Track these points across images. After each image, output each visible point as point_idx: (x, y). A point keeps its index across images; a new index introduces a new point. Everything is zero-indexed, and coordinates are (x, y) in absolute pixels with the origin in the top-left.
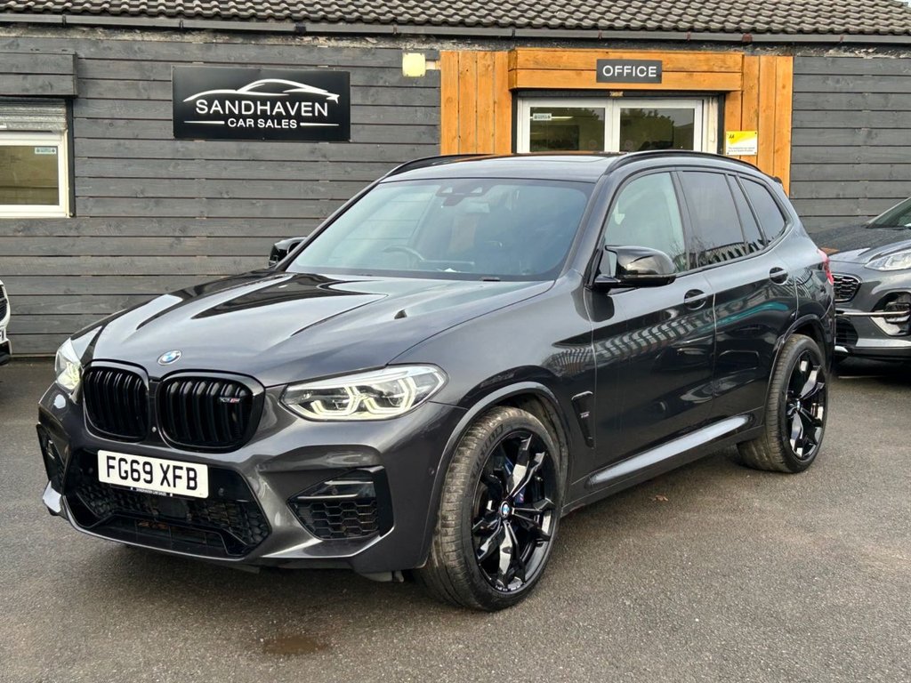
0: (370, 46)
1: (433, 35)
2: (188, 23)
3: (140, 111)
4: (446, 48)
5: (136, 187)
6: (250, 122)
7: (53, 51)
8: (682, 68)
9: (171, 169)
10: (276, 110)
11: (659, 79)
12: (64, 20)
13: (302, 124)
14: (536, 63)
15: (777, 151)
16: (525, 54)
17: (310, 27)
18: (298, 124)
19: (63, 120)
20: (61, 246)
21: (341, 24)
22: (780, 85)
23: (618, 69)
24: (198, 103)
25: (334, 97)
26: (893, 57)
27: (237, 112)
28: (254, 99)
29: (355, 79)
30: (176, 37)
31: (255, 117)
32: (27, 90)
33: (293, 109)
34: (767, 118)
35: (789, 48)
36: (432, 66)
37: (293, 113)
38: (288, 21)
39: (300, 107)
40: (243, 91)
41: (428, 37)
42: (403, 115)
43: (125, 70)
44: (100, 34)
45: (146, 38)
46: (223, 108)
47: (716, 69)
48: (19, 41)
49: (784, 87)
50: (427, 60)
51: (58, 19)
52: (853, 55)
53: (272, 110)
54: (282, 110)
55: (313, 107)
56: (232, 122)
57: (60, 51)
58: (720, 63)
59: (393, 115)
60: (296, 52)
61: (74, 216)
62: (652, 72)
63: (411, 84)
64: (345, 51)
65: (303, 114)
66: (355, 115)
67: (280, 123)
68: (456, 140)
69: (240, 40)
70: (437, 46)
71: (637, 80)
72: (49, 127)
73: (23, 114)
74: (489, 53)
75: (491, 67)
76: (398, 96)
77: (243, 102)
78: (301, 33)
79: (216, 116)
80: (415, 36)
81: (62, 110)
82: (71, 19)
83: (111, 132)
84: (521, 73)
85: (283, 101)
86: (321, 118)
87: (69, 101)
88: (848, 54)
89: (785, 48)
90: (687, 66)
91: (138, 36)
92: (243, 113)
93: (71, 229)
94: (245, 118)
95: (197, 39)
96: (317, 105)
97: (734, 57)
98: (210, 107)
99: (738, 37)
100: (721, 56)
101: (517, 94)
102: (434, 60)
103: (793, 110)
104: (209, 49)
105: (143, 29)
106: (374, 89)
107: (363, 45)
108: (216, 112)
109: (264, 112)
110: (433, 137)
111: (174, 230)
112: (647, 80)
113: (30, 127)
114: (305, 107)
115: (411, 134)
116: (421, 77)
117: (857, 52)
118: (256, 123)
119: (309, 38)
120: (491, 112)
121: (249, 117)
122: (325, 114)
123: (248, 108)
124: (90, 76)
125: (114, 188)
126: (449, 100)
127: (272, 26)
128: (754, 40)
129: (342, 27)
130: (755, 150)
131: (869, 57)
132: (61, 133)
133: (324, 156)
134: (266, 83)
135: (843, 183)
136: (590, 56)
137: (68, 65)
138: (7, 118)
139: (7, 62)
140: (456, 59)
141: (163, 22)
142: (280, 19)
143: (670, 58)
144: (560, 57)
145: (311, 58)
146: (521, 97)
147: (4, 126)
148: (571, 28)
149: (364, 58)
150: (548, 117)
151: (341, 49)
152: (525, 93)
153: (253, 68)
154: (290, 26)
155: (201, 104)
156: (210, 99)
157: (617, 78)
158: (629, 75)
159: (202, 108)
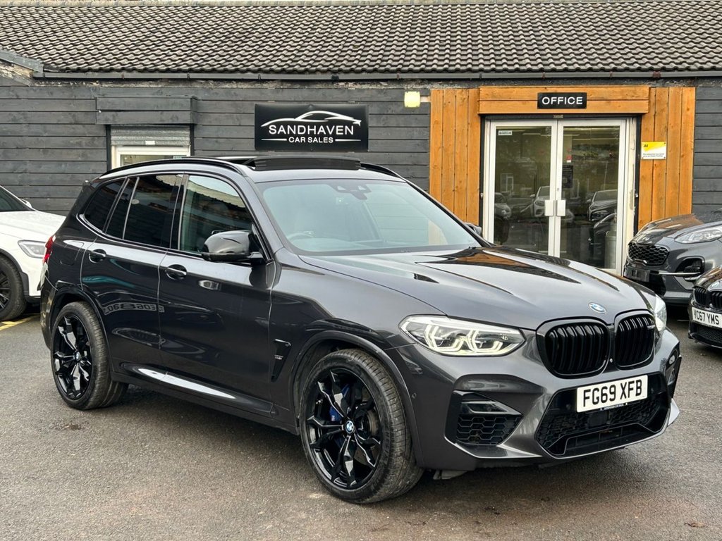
0: (383, 87)
1: (425, 78)
2: (263, 76)
3: (234, 133)
4: (435, 88)
6: (303, 139)
7: (181, 95)
8: (601, 97)
10: (320, 131)
11: (584, 106)
12: (188, 76)
13: (336, 140)
14: (494, 96)
15: (683, 156)
16: (485, 90)
17: (342, 76)
18: (334, 140)
19: (188, 139)
21: (364, 74)
22: (685, 108)
23: (553, 100)
24: (270, 128)
25: (358, 122)
27: (294, 133)
28: (306, 124)
29: (372, 109)
30: (258, 85)
31: (306, 136)
32: (163, 121)
33: (331, 130)
34: (674, 132)
35: (692, 81)
36: (425, 100)
37: (330, 133)
38: (329, 72)
39: (335, 129)
40: (299, 119)
41: (423, 81)
42: (403, 133)
43: (227, 107)
44: (211, 84)
45: (239, 87)
46: (286, 131)
47: (629, 98)
48: (163, 90)
49: (688, 110)
50: (421, 96)
51: (184, 76)
53: (317, 131)
54: (324, 131)
55: (344, 128)
56: (292, 139)
57: (183, 96)
58: (632, 94)
59: (397, 133)
60: (333, 92)
62: (579, 101)
63: (411, 112)
64: (366, 92)
65: (337, 133)
66: (372, 134)
67: (322, 140)
68: (440, 150)
69: (298, 86)
70: (428, 87)
71: (571, 107)
72: (180, 143)
73: (165, 135)
74: (464, 90)
75: (466, 100)
76: (401, 121)
77: (299, 126)
78: (336, 80)
79: (282, 135)
80: (413, 80)
81: (188, 133)
82: (192, 76)
83: (216, 146)
84: (482, 104)
85: (324, 125)
86: (349, 136)
87: (192, 127)
89: (689, 81)
90: (605, 96)
91: (234, 85)
92: (299, 133)
94: (300, 136)
95: (271, 86)
96: (346, 127)
97: (644, 89)
98: (278, 130)
99: (650, 74)
100: (633, 89)
101: (484, 118)
102: (427, 96)
103: (696, 126)
104: (278, 92)
105: (238, 81)
106: (384, 116)
107: (379, 87)
108: (282, 133)
109: (312, 132)
110: (425, 148)
112: (576, 106)
113: (169, 143)
114: (338, 129)
115: (409, 146)
116: (417, 108)
118: (307, 140)
119: (341, 84)
120: (466, 131)
121: (302, 136)
122: (352, 133)
123: (302, 130)
124: (204, 111)
127: (319, 76)
128: (662, 76)
129: (364, 76)
130: (665, 156)
132: (188, 147)
134: (314, 114)
136: (534, 91)
137: (187, 105)
138: (155, 138)
139: (151, 104)
140: (441, 94)
141: (249, 75)
142: (323, 72)
143: (592, 90)
144: (511, 92)
145: (344, 96)
146: (488, 120)
147: (153, 143)
148: (524, 71)
149: (379, 95)
150: (509, 133)
151: (364, 89)
152: (491, 117)
153: (305, 104)
154: (329, 76)
155: (272, 128)
156: (278, 125)
157: (555, 106)
158: (562, 103)
159: (273, 130)
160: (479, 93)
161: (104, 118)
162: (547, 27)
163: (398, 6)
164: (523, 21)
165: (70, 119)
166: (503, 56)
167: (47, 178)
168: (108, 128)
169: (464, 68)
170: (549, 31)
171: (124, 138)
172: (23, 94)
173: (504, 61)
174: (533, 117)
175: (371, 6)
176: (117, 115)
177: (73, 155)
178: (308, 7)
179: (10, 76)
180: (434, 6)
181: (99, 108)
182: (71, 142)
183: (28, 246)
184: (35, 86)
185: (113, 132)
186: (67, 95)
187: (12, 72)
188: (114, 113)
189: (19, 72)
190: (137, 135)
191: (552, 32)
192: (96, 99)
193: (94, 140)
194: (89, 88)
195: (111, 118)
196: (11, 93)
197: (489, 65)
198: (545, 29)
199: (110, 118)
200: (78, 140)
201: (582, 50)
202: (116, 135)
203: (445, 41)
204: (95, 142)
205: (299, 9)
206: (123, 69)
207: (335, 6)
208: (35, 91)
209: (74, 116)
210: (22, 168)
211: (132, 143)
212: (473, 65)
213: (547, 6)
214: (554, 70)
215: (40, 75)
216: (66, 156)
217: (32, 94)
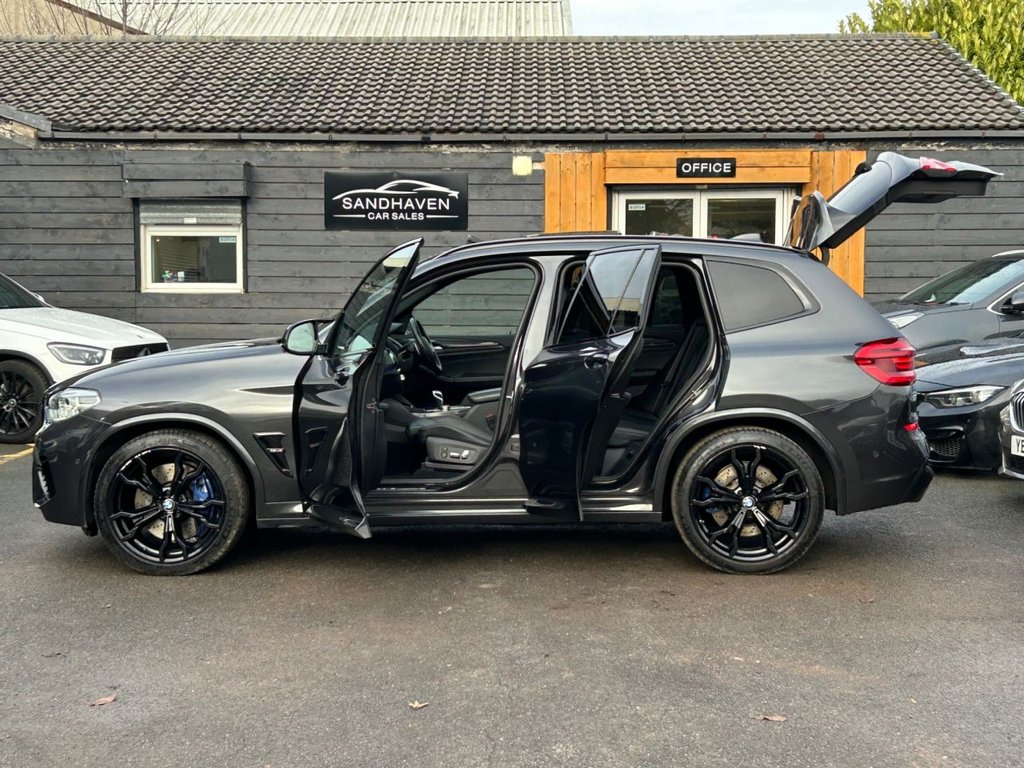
0: (485, 151)
1: (538, 139)
2: (336, 137)
3: (299, 208)
4: (550, 151)
5: (296, 268)
6: (386, 215)
7: (230, 160)
8: (754, 165)
9: (322, 254)
10: (407, 205)
11: (732, 174)
12: (240, 137)
13: (428, 216)
14: (622, 162)
16: (613, 155)
17: (434, 137)
18: (425, 216)
19: (239, 215)
20: (236, 315)
21: (461, 134)
23: (695, 166)
24: (344, 201)
25: (455, 194)
26: (965, 149)
27: (375, 207)
28: (389, 197)
29: (474, 178)
30: (328, 148)
31: (390, 211)
32: (209, 193)
33: (420, 203)
35: (862, 143)
36: (538, 166)
37: (420, 207)
38: (418, 132)
39: (426, 202)
40: (380, 190)
41: (535, 143)
43: (288, 175)
44: (268, 147)
45: (304, 149)
46: (364, 204)
47: (786, 164)
48: (207, 154)
50: (533, 162)
51: (235, 136)
52: (925, 148)
53: (404, 205)
54: (412, 205)
55: (437, 202)
56: (371, 216)
57: (234, 161)
58: (790, 159)
59: (503, 208)
60: (423, 158)
61: (246, 291)
62: (726, 168)
63: (521, 181)
64: (465, 156)
65: (429, 208)
66: (472, 209)
67: (410, 216)
68: (558, 228)
69: (378, 149)
70: (542, 150)
71: (713, 175)
72: (229, 221)
73: (209, 211)
74: (587, 155)
75: (589, 166)
76: (508, 192)
77: (381, 199)
78: (426, 142)
79: (359, 211)
80: (523, 142)
81: (239, 208)
82: (245, 136)
83: (275, 225)
84: (610, 172)
85: (413, 197)
86: (443, 211)
87: (244, 201)
88: (920, 148)
89: (858, 144)
90: (758, 162)
91: (298, 148)
92: (381, 207)
93: (243, 302)
94: (381, 212)
95: (344, 149)
96: (440, 201)
97: (804, 153)
98: (353, 203)
99: (812, 135)
100: (792, 153)
101: (612, 189)
102: (540, 162)
104: (353, 157)
106: (488, 187)
107: (480, 150)
108: (359, 208)
109: (397, 207)
110: (539, 226)
111: (324, 303)
112: (723, 175)
113: (214, 221)
114: (430, 202)
115: (519, 224)
116: (528, 176)
117: (929, 146)
118: (390, 216)
119: (434, 146)
120: (589, 205)
121: (385, 211)
122: (447, 208)
123: (384, 204)
124: (260, 180)
125: (277, 270)
126: (552, 194)
127: (405, 137)
128: (826, 138)
129: (462, 136)
131: (941, 150)
132: (239, 225)
133: (446, 242)
135: (916, 264)
136: (672, 155)
137: (240, 173)
138: (197, 214)
139: (194, 171)
140: (558, 160)
141: (317, 136)
142: (411, 131)
143: (743, 155)
144: (644, 157)
145: (436, 162)
146: (615, 191)
147: (194, 221)
148: (659, 131)
149: (480, 161)
150: (642, 207)
151: (461, 154)
152: (619, 188)
153: (388, 171)
154: (418, 137)
155: (347, 201)
156: (354, 198)
157: (697, 174)
158: (706, 171)
159: (347, 204)
160: (605, 159)
161: (132, 190)
162: (683, 74)
163: (492, 44)
164: (652, 66)
165: (87, 191)
166: (632, 112)
167: (57, 266)
168: (136, 202)
169: (585, 127)
170: (686, 79)
171: (157, 214)
172: (24, 158)
173: (634, 118)
174: (671, 187)
175: (457, 44)
176: (149, 186)
177: (90, 237)
178: (376, 44)
179: (8, 136)
180: (538, 44)
181: (126, 176)
182: (89, 220)
183: (59, 349)
184: (40, 149)
185: (142, 207)
186: (82, 160)
187: (11, 131)
188: (145, 183)
189: (20, 130)
190: (172, 211)
191: (690, 80)
192: (121, 166)
193: (118, 217)
194: (111, 152)
195: (142, 190)
196: (9, 158)
197: (616, 124)
198: (681, 76)
199: (140, 190)
200: (98, 217)
201: (728, 105)
202: (146, 211)
203: (558, 92)
204: (120, 220)
205: (365, 47)
206: (155, 128)
207: (411, 44)
208: (40, 154)
209: (91, 187)
210: (24, 253)
211: (166, 221)
212: (596, 124)
213: (681, 46)
214: (695, 130)
215: (48, 134)
216: (81, 237)
217: (36, 160)
